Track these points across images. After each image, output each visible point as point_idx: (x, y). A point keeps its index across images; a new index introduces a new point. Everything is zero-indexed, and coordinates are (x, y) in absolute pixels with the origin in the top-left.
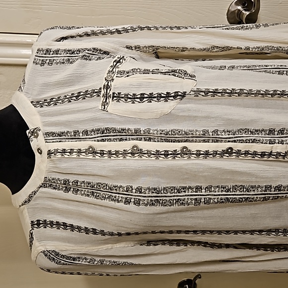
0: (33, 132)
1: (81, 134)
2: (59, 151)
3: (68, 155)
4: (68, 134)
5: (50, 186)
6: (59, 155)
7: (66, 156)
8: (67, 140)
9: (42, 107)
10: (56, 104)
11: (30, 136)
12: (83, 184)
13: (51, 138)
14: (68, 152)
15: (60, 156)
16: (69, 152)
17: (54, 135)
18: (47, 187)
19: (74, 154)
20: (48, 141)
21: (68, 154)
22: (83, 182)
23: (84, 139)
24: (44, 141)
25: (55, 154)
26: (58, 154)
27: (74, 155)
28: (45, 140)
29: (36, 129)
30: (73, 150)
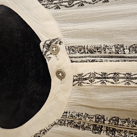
0: (49, 46)
1: (127, 51)
2: (97, 75)
3: (112, 83)
4: (107, 50)
5: (70, 123)
6: (97, 83)
7: (108, 84)
8: (103, 59)
9: (58, 8)
10: (82, 5)
11: (46, 52)
12: (127, 123)
13: (78, 55)
14: (110, 78)
15: (99, 84)
16: (113, 78)
17: (83, 51)
18: (64, 124)
19: (121, 80)
20: (74, 59)
21: (112, 80)
22: (127, 120)
23: (131, 57)
24: (69, 60)
25: (91, 81)
26: (96, 80)
27: (121, 83)
28: (70, 57)
29: (54, 40)
30: (118, 74)
